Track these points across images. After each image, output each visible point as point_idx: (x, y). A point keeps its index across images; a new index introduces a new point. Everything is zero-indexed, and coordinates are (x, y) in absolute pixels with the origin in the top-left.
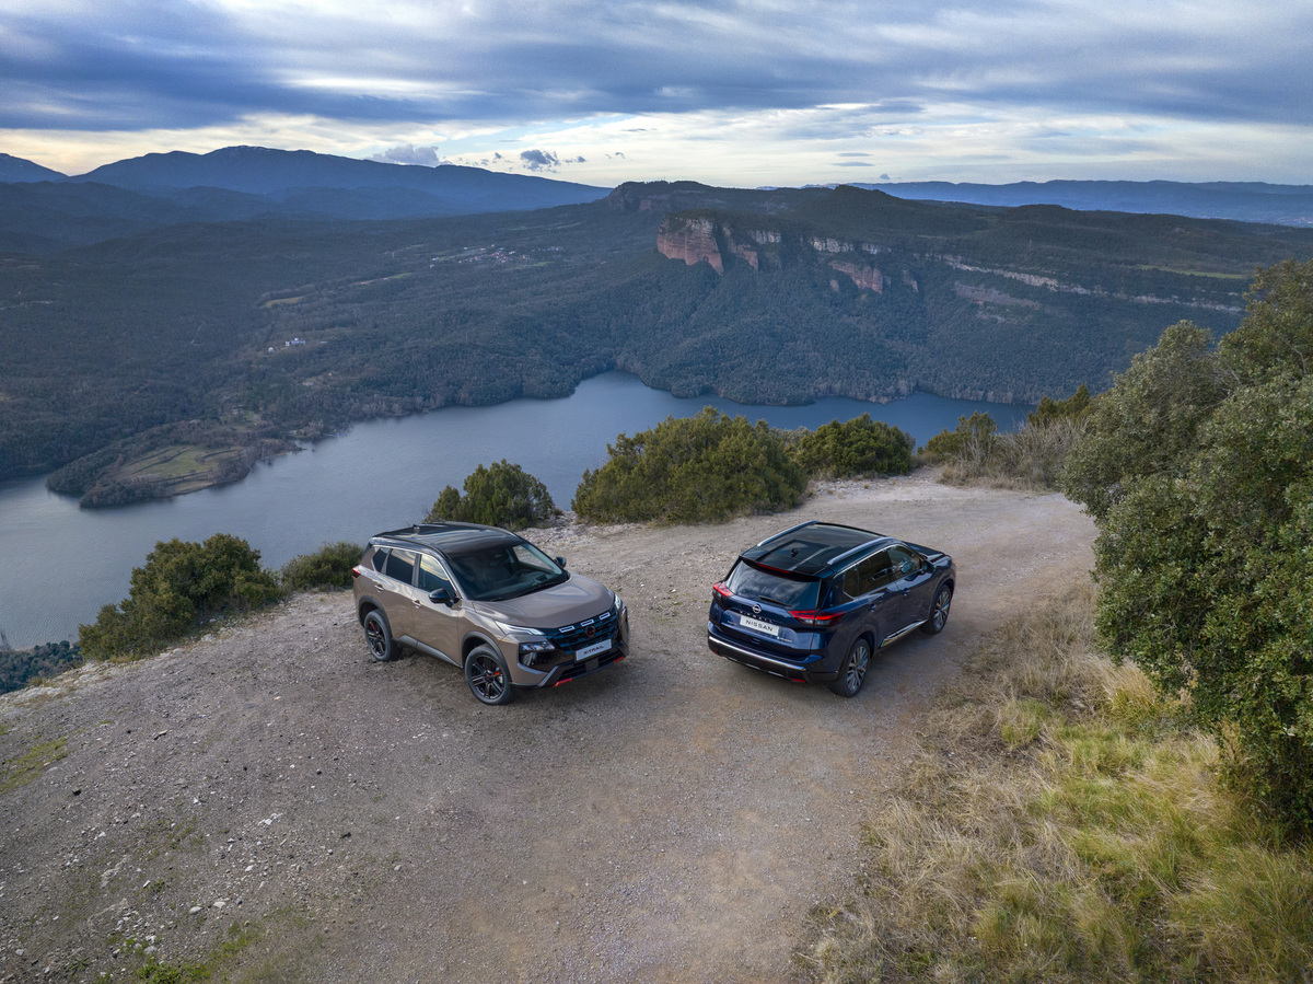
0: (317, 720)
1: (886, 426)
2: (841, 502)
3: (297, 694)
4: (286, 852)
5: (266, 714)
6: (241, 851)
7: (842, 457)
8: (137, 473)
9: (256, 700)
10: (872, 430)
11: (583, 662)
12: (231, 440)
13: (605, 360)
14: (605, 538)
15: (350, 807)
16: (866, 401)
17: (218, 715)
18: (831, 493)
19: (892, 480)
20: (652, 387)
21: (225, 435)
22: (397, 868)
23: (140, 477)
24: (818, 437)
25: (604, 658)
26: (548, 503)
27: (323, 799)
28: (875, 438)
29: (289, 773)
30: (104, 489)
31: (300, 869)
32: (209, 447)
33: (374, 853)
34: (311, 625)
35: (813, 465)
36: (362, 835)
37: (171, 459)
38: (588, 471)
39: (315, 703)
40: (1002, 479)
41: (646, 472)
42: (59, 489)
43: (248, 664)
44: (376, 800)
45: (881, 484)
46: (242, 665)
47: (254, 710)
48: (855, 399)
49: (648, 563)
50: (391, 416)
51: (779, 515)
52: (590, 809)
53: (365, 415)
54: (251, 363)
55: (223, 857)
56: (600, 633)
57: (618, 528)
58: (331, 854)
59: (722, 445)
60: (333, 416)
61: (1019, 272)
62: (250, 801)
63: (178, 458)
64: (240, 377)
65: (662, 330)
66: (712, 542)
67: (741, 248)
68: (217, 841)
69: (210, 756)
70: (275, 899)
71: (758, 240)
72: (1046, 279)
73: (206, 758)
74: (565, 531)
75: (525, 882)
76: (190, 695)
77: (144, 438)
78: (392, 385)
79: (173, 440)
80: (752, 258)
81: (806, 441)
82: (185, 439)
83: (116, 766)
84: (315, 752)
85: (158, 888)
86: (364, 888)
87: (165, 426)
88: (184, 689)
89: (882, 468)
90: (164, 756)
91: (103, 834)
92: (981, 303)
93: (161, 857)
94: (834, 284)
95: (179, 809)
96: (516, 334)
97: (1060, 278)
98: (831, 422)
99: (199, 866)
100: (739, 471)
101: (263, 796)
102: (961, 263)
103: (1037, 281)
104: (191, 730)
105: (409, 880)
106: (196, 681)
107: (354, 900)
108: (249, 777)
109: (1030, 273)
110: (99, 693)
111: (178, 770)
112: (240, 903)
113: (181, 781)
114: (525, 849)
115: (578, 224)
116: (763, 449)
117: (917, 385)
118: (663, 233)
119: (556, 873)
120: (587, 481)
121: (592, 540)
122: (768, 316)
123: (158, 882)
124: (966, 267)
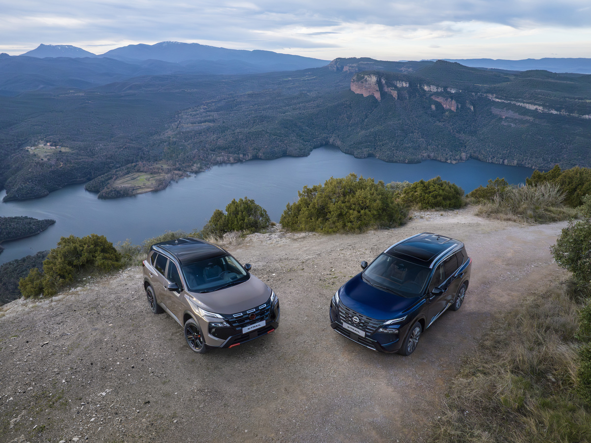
0: (132, 338)
1: (449, 183)
2: (427, 223)
3: (121, 323)
4: (113, 411)
5: (104, 334)
6: (88, 410)
7: (424, 199)
8: (121, 184)
9: (99, 326)
10: (442, 185)
11: (248, 334)
12: (160, 171)
13: (324, 140)
14: (296, 240)
15: (150, 387)
16: (446, 162)
17: (77, 334)
18: (422, 218)
19: (456, 211)
20: (346, 153)
21: (158, 169)
22: (175, 421)
23: (123, 186)
24: (413, 188)
25: (261, 331)
26: (268, 220)
27: (135, 382)
28: (443, 190)
29: (116, 367)
30: (107, 190)
31: (121, 420)
32: (151, 173)
33: (162, 413)
34: (130, 284)
35: (410, 202)
36: (156, 402)
37: (135, 178)
38: (289, 204)
39: (131, 328)
40: (510, 216)
41: (316, 206)
42: (89, 190)
43: (94, 306)
44: (164, 383)
45: (450, 213)
46: (91, 306)
47: (97, 331)
48: (440, 161)
49: (319, 255)
50: (229, 163)
51: (393, 229)
52: (283, 391)
53: (218, 162)
54: (170, 137)
55: (78, 413)
56: (259, 317)
57: (303, 234)
58: (139, 412)
59: (358, 194)
60: (204, 162)
61: (524, 103)
62: (94, 382)
63: (138, 178)
64: (165, 144)
65: (351, 126)
66: (355, 243)
67: (389, 89)
68: (75, 404)
69: (72, 356)
70: (106, 437)
71: (398, 85)
72: (537, 106)
73: (70, 357)
74: (273, 236)
75: (246, 431)
76: (62, 322)
77: (124, 169)
78: (230, 149)
79: (136, 170)
80: (395, 94)
81: (406, 190)
82: (142, 170)
83: (19, 361)
84: (131, 356)
85: (42, 429)
86: (157, 432)
87: (133, 164)
88: (58, 319)
89: (446, 206)
90: (47, 356)
91: (11, 398)
92: (504, 117)
93: (43, 412)
94: (433, 107)
95: (54, 385)
96: (285, 127)
97: (544, 106)
98: (420, 180)
99: (64, 417)
100: (365, 209)
101: (101, 379)
102: (495, 98)
103: (532, 107)
104: (62, 342)
105: (181, 428)
106: (65, 314)
107: (151, 438)
108: (94, 369)
109: (529, 103)
110: (11, 320)
111: (54, 364)
112: (87, 439)
113: (56, 370)
114: (246, 412)
115: (315, 77)
116: (379, 197)
117: (471, 156)
118: (354, 82)
119: (264, 426)
120: (288, 209)
121: (288, 241)
122: (401, 121)
123: (41, 426)
124: (497, 100)
